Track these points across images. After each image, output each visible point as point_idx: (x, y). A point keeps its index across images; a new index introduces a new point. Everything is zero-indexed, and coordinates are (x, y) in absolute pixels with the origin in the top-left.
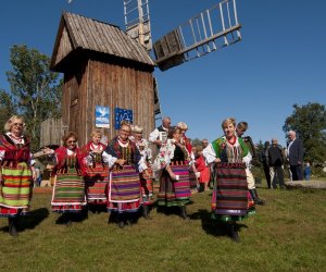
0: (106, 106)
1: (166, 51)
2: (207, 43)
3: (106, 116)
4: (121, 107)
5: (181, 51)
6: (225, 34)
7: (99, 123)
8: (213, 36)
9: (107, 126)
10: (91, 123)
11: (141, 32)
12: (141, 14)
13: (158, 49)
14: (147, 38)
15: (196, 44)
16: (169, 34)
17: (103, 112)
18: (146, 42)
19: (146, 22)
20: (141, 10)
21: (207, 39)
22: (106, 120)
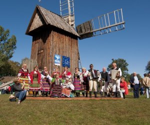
0: (59, 54)
1: (83, 30)
2: (107, 28)
3: (59, 59)
4: (65, 56)
5: (92, 31)
6: (116, 25)
7: (56, 63)
8: (110, 26)
9: (59, 65)
10: (53, 63)
11: (70, 20)
12: (70, 12)
13: (79, 29)
14: (73, 23)
15: (101, 29)
16: (86, 23)
17: (58, 57)
18: (72, 25)
19: (72, 16)
20: (70, 9)
21: (107, 27)
22: (59, 62)
